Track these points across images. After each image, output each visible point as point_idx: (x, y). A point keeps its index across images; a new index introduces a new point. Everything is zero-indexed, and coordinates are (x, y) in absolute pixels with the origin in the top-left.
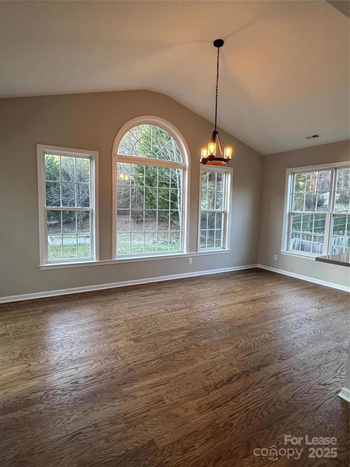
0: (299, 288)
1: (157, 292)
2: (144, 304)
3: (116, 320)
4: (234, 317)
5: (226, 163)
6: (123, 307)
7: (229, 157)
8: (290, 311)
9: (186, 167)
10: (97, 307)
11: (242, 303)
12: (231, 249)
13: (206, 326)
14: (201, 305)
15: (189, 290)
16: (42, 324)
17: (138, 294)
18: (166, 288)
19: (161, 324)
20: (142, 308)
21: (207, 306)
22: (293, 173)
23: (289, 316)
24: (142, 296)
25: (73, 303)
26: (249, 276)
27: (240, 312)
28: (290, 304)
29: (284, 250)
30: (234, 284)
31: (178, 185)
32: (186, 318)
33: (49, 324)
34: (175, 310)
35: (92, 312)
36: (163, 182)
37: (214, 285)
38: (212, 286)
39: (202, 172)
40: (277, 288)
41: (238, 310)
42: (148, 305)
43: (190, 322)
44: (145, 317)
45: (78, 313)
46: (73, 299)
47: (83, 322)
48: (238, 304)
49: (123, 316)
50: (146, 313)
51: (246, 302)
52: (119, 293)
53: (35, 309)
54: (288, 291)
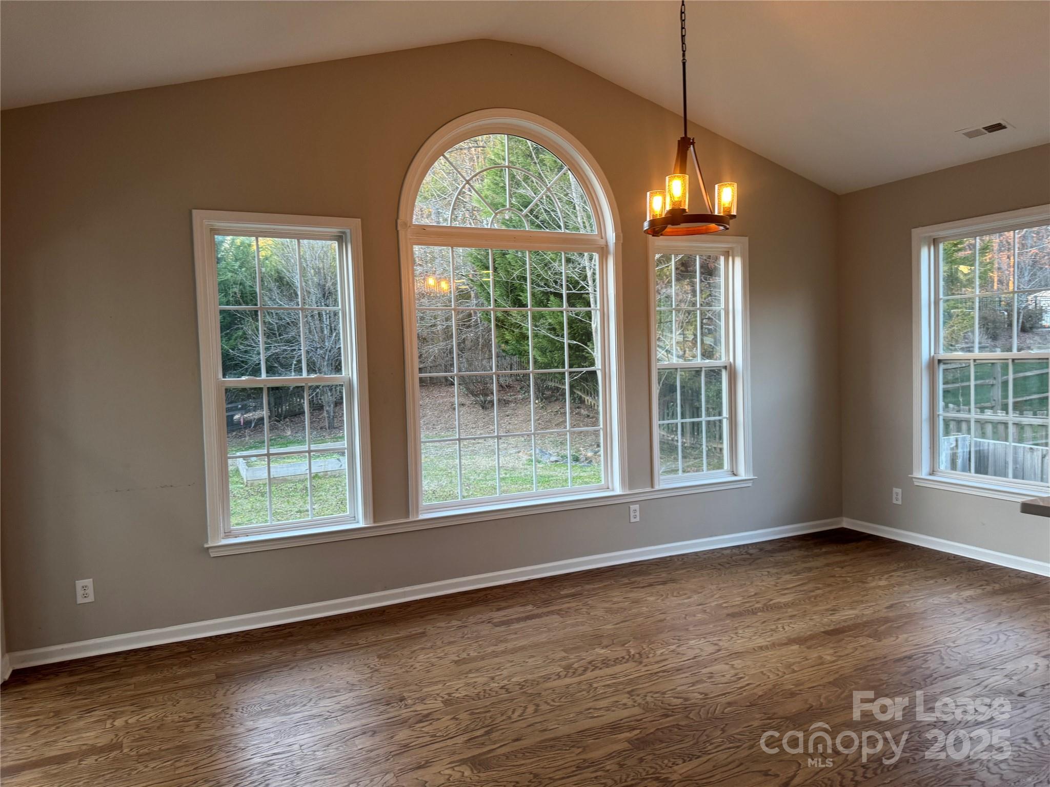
0: (979, 591)
1: (540, 611)
2: (501, 647)
3: (422, 700)
4: (774, 686)
5: (722, 228)
6: (440, 658)
7: (730, 208)
8: (954, 664)
9: (607, 245)
10: (368, 662)
11: (800, 641)
12: (754, 476)
13: (687, 717)
14: (673, 651)
15: (636, 602)
16: (214, 715)
17: (485, 616)
18: (567, 596)
19: (552, 711)
20: (497, 660)
21: (691, 654)
22: (935, 242)
23: (951, 683)
24: (496, 625)
25: (300, 650)
26: (818, 556)
27: (794, 671)
28: (954, 642)
29: (921, 472)
30: (771, 581)
31: (591, 296)
32: (629, 693)
33: (232, 715)
34: (592, 665)
35: (352, 677)
36: (549, 290)
37: (710, 586)
38: (703, 587)
39: (657, 256)
40: (908, 592)
41: (789, 666)
42: (514, 651)
43: (639, 705)
44: (503, 691)
45: (312, 680)
46: (300, 637)
47: (327, 709)
48: (786, 644)
49: (440, 686)
50: (509, 677)
51: (812, 637)
52: (432, 617)
53: (195, 669)
54: (945, 600)
